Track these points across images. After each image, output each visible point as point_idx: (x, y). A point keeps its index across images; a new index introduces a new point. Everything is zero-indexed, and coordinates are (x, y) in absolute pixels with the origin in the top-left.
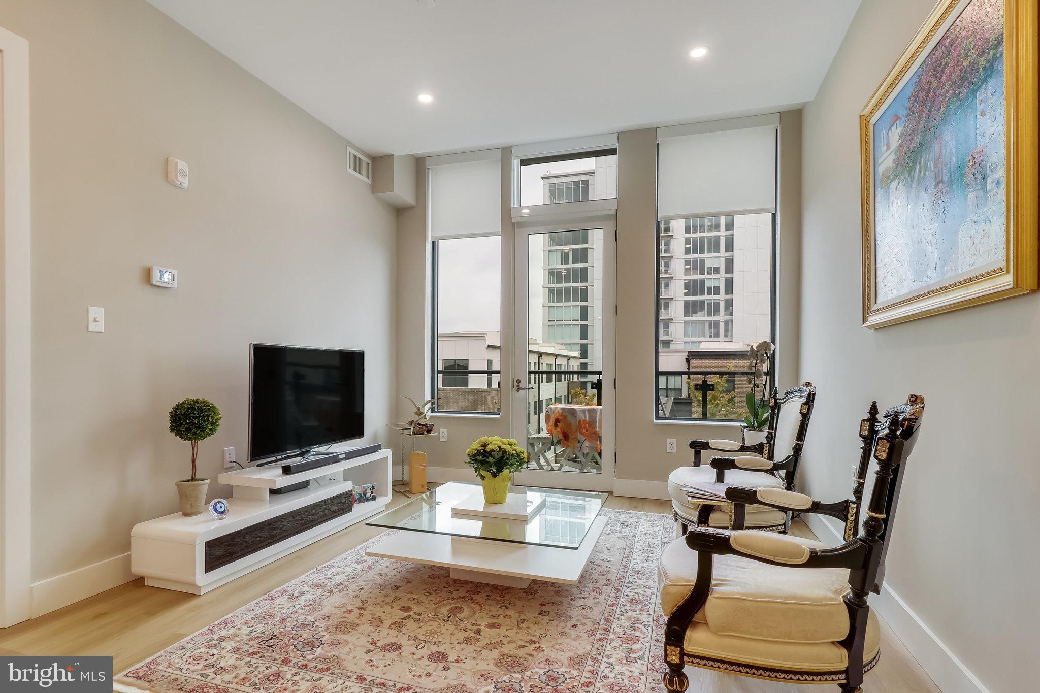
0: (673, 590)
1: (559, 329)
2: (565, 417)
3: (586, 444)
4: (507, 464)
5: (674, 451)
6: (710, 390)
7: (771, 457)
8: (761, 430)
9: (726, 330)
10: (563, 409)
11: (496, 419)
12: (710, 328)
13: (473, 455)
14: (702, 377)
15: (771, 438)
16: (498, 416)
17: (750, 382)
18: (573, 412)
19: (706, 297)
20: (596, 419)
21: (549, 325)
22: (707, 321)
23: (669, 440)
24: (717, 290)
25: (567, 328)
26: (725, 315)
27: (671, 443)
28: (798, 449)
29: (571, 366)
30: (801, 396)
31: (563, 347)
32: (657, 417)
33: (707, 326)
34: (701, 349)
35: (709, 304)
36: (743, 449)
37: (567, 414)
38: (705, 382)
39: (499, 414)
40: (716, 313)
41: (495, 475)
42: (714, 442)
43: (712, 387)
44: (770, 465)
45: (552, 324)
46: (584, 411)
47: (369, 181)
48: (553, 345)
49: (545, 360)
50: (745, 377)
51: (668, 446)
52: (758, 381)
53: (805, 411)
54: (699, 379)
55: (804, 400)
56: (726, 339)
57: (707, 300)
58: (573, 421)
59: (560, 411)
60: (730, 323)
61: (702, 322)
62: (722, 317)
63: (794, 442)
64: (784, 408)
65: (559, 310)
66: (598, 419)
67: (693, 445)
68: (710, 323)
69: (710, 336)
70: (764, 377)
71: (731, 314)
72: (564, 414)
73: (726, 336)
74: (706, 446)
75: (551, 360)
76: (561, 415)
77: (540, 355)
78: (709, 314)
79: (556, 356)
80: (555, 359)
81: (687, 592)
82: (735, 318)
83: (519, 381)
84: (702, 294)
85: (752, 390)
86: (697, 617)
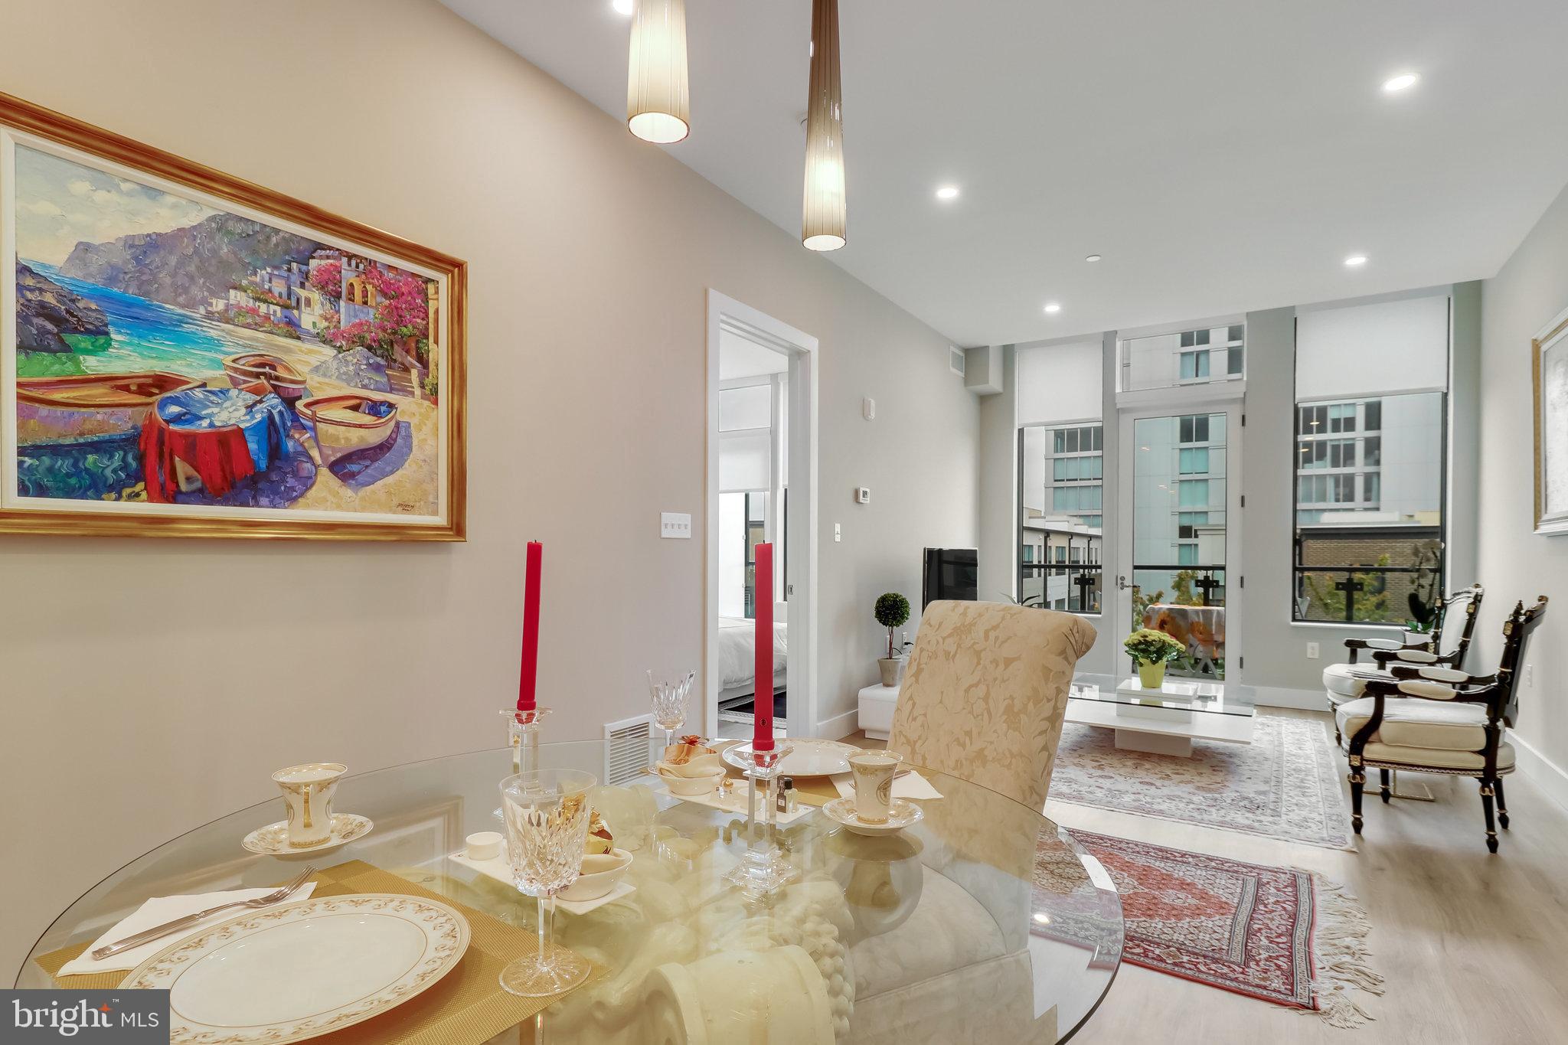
0: (1356, 721)
1: (1072, 493)
2: (1173, 619)
3: (1200, 648)
4: (1166, 653)
5: (1317, 657)
6: (1357, 590)
7: (1436, 652)
8: (1427, 633)
9: (1368, 489)
10: (1170, 610)
11: (1098, 619)
12: (1337, 485)
13: (1134, 645)
14: (1346, 575)
15: (1436, 637)
16: (1100, 616)
17: (1413, 582)
18: (1183, 613)
19: (1329, 436)
20: (1212, 621)
21: (1054, 488)
22: (1331, 475)
23: (1310, 644)
24: (1350, 424)
25: (1085, 491)
26: (1366, 464)
27: (1313, 648)
28: (1464, 646)
29: (1094, 550)
30: (1469, 597)
31: (1081, 521)
32: (1294, 619)
33: (1330, 485)
34: (1323, 524)
35: (1336, 448)
36: (1405, 647)
37: (1176, 615)
38: (1350, 580)
39: (1100, 613)
40: (1348, 462)
41: (1154, 662)
42: (1370, 641)
43: (1359, 586)
44: (1435, 658)
45: (1058, 486)
46: (1197, 612)
47: (962, 375)
48: (1065, 518)
49: (1055, 542)
50: (1406, 576)
51: (1309, 651)
52: (1423, 581)
53: (1471, 611)
54: (1343, 577)
55: (1471, 600)
56: (1368, 505)
57: (1331, 440)
58: (1182, 623)
59: (1167, 612)
60: (1375, 480)
61: (1322, 478)
62: (1359, 467)
63: (1460, 639)
64: (1450, 609)
65: (1072, 463)
66: (1214, 621)
67: (1349, 643)
68: (1336, 478)
69: (1337, 500)
70: (1431, 575)
71: (1378, 462)
72: (1172, 615)
73: (1367, 499)
74: (1363, 645)
75: (1063, 542)
76: (1169, 616)
77: (1047, 533)
78: (1335, 463)
79: (1071, 535)
80: (1070, 540)
81: (1365, 722)
82: (1384, 469)
83: (1123, 578)
84: (1321, 429)
85: (1415, 590)
86: (1373, 737)
